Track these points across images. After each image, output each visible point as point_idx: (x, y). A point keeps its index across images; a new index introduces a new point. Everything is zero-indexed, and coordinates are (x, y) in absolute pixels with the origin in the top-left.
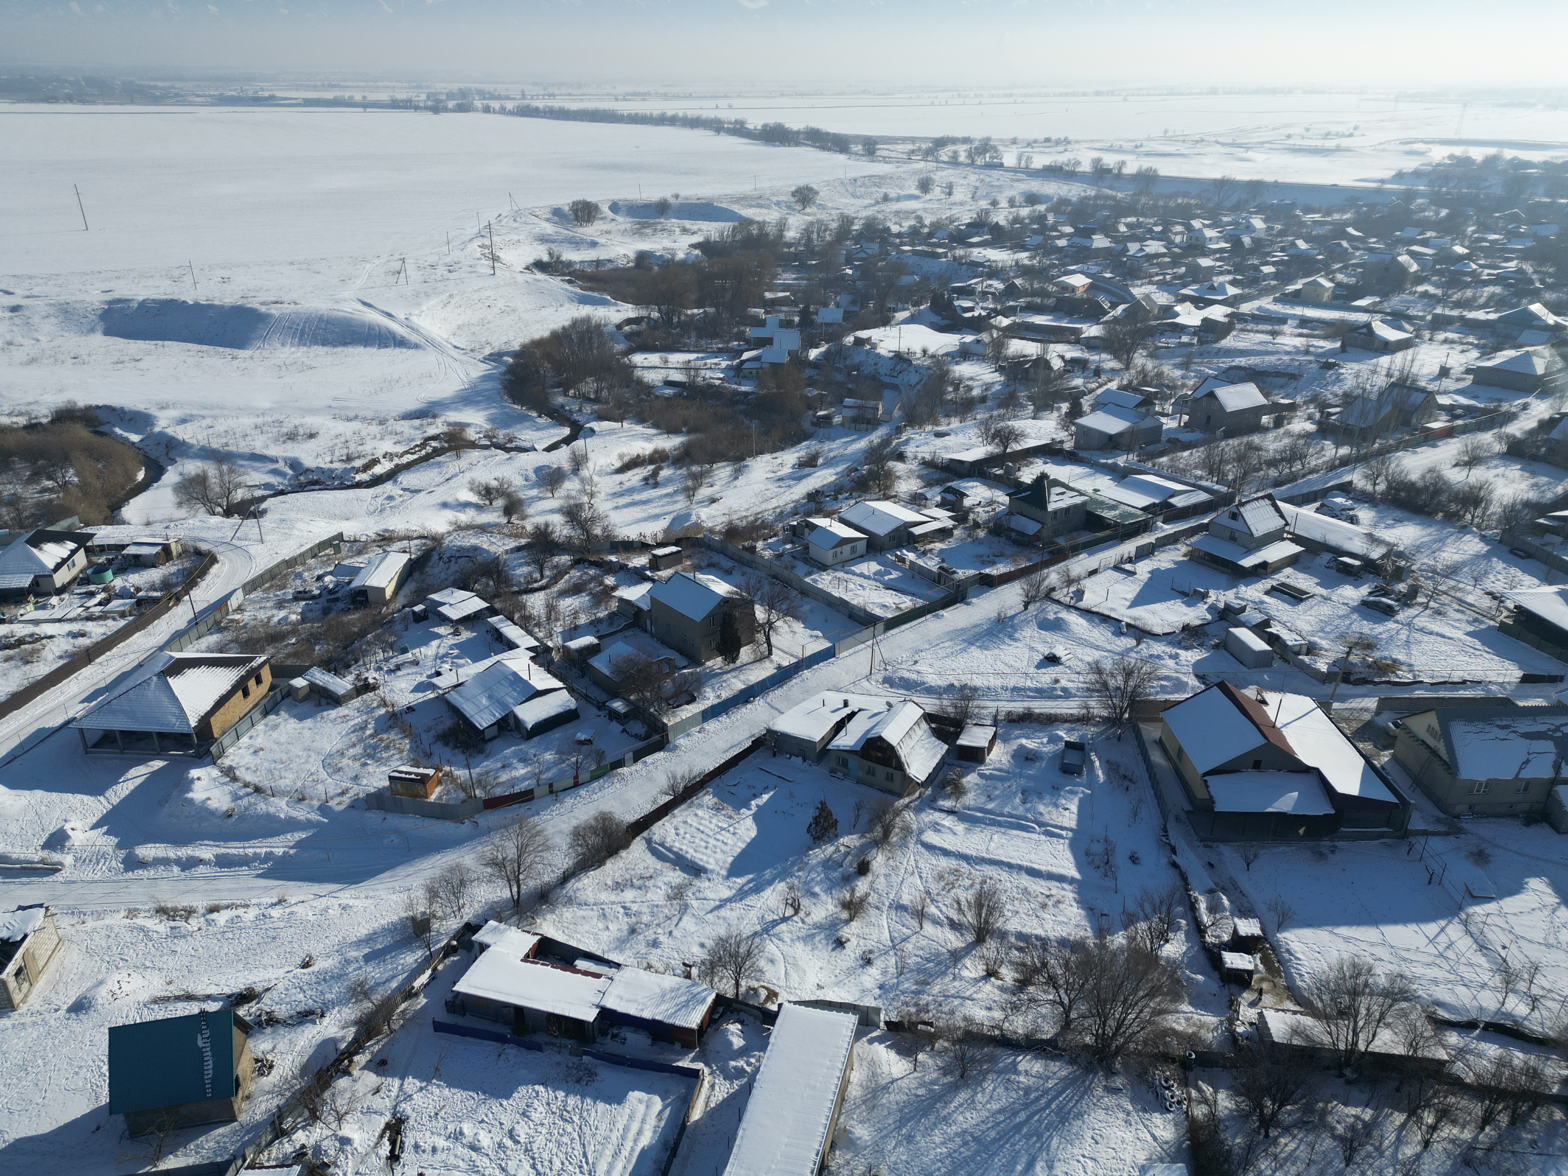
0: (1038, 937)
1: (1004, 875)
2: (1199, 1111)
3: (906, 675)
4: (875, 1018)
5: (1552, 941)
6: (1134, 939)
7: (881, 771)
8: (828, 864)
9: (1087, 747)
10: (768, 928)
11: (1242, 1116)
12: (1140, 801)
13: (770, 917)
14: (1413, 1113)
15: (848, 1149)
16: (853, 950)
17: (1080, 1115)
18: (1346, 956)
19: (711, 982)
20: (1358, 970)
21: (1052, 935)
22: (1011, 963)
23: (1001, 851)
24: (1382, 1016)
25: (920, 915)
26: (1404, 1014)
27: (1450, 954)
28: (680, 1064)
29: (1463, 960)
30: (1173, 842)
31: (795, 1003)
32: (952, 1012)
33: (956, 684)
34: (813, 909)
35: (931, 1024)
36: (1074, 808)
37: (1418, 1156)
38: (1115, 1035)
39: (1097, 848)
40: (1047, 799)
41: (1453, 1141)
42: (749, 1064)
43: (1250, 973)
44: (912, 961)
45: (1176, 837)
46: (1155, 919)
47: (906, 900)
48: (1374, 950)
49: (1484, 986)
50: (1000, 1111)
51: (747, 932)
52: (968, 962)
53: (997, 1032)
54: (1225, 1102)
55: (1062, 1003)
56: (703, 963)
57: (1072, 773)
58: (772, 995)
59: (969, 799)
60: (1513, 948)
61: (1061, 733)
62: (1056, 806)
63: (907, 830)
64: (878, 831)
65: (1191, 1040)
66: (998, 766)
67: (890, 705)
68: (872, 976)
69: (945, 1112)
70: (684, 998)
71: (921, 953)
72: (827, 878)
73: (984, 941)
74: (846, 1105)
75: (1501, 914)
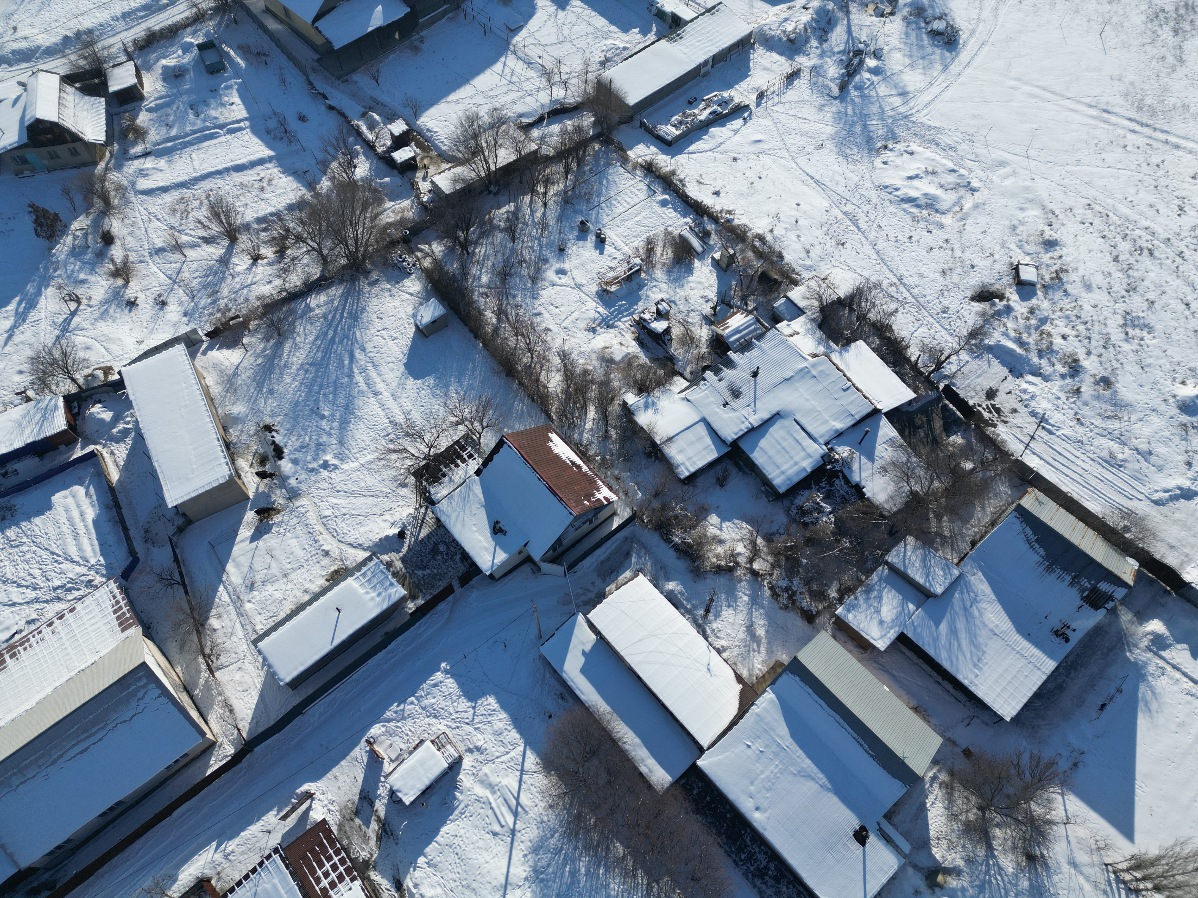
0: (272, 214)
1: (220, 182)
2: (427, 263)
3: (16, 46)
4: (197, 337)
5: (561, 38)
6: (334, 177)
7: (62, 150)
8: (76, 252)
9: (216, 42)
10: (65, 327)
11: (450, 251)
12: (281, 69)
13: (60, 319)
14: (533, 191)
15: (236, 424)
16: (145, 302)
17: (363, 310)
18: (461, 114)
19: (51, 391)
20: (471, 119)
21: (280, 207)
22: (265, 243)
23: (205, 165)
24: (496, 142)
25: (178, 247)
26: (506, 133)
27: (515, 79)
28: (75, 456)
29: (523, 79)
30: (321, 91)
31: (130, 364)
32: (247, 300)
33: (70, 34)
34: (91, 292)
35: (238, 317)
36: (237, 100)
37: (544, 214)
38: (357, 248)
39: (273, 124)
40: (213, 103)
41: (556, 195)
42: (128, 423)
43: (413, 158)
44: (195, 283)
45: (321, 86)
46: (340, 156)
47: (159, 243)
48: (474, 101)
49: (538, 90)
50: (316, 339)
51: (50, 340)
52: (235, 260)
53: (284, 294)
54: (438, 248)
55: (314, 249)
56: (32, 383)
57: (218, 71)
58: (107, 370)
59: (154, 135)
60: (545, 55)
61: (189, 39)
62: (223, 105)
63: (120, 189)
64: (98, 203)
65: (401, 223)
66: (157, 95)
67: (22, 84)
68: (173, 312)
69: (283, 362)
70: (39, 416)
71: (197, 274)
72: (84, 263)
73: (236, 239)
74: (217, 401)
75: (531, 34)
